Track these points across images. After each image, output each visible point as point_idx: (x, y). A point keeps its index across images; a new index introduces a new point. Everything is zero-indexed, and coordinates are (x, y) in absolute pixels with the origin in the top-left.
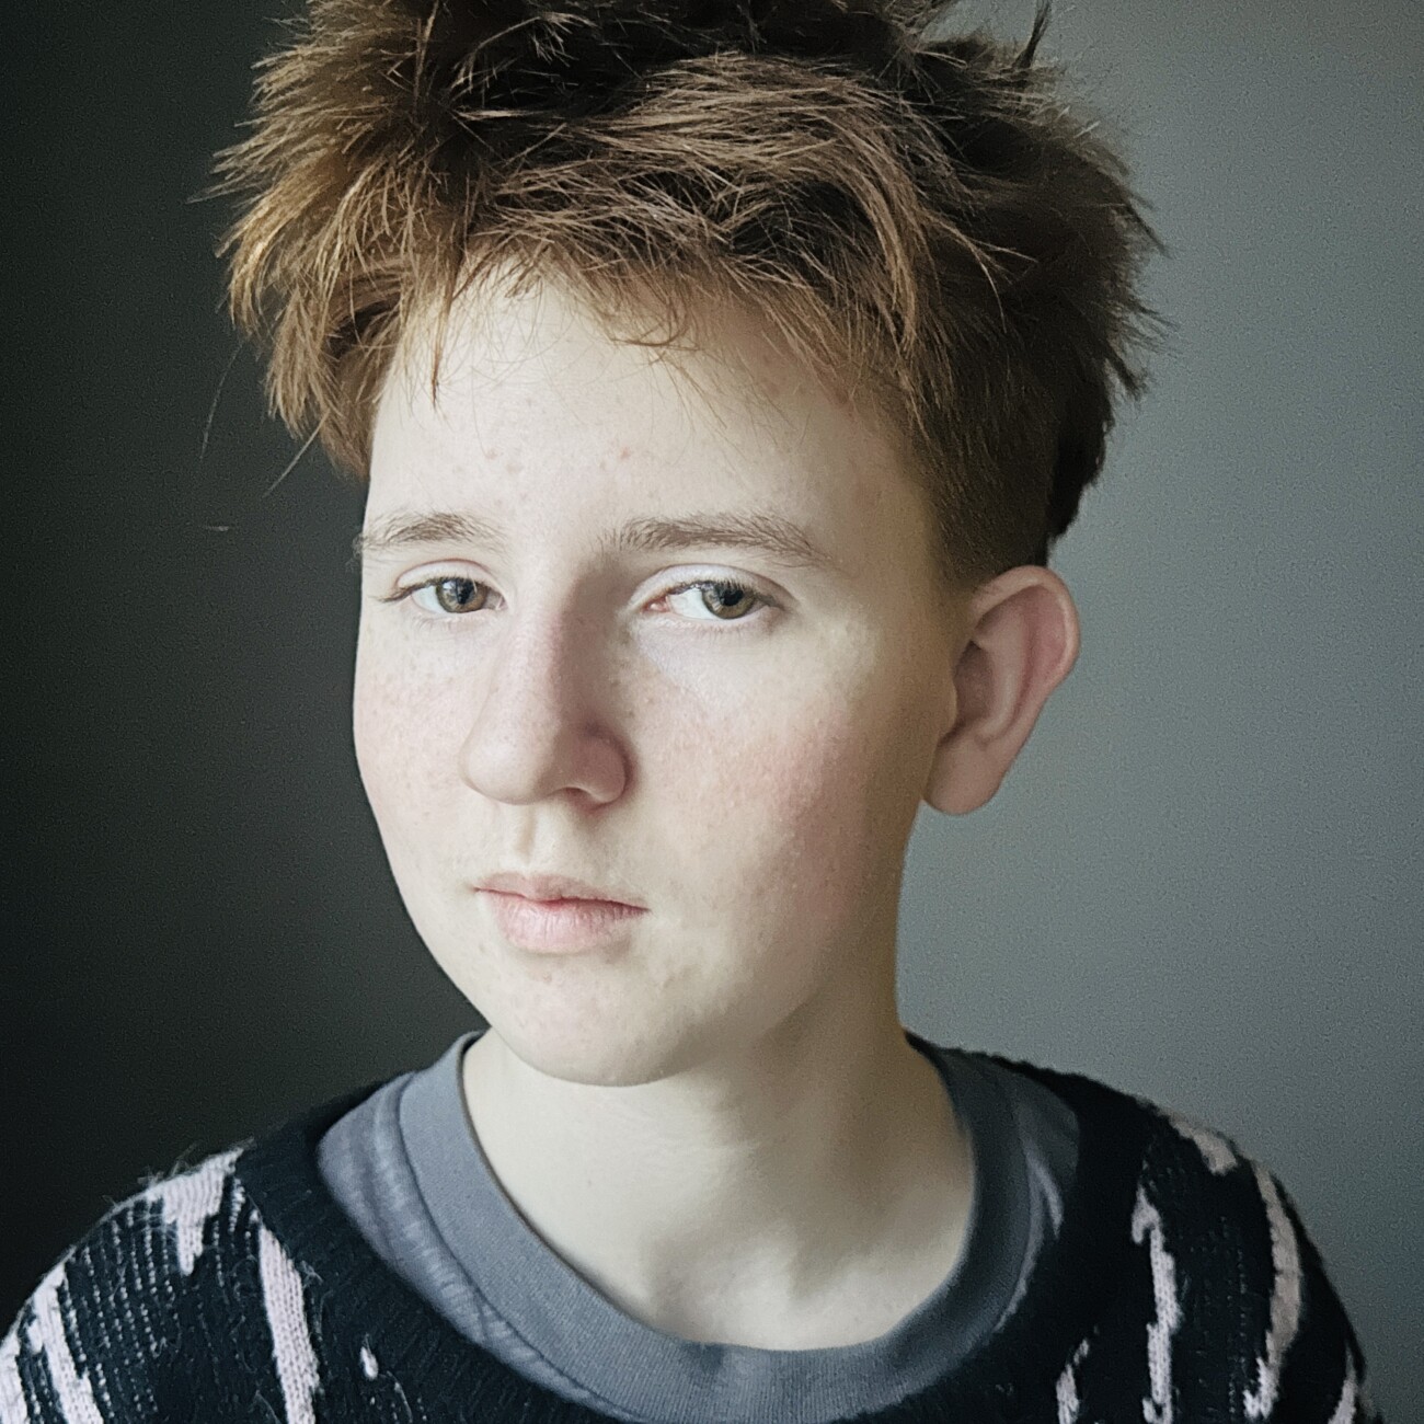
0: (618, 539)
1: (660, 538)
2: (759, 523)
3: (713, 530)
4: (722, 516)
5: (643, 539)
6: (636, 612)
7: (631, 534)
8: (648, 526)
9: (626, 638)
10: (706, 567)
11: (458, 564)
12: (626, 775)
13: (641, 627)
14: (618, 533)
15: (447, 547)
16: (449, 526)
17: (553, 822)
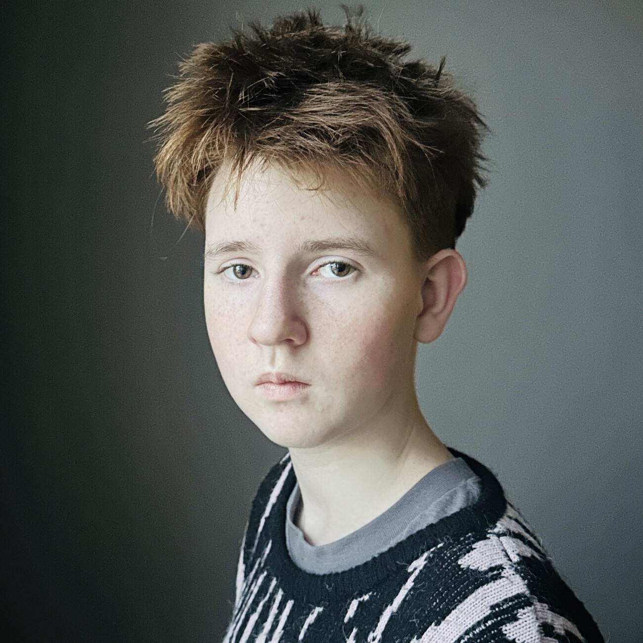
0: (301, 248)
1: (316, 247)
2: (351, 241)
3: (335, 244)
4: (337, 238)
5: (310, 248)
6: (308, 275)
7: (305, 247)
8: (311, 243)
9: (305, 285)
10: (332, 257)
11: (242, 259)
12: (307, 335)
13: (310, 281)
14: (301, 246)
15: (239, 253)
16: (239, 246)
17: (282, 353)
